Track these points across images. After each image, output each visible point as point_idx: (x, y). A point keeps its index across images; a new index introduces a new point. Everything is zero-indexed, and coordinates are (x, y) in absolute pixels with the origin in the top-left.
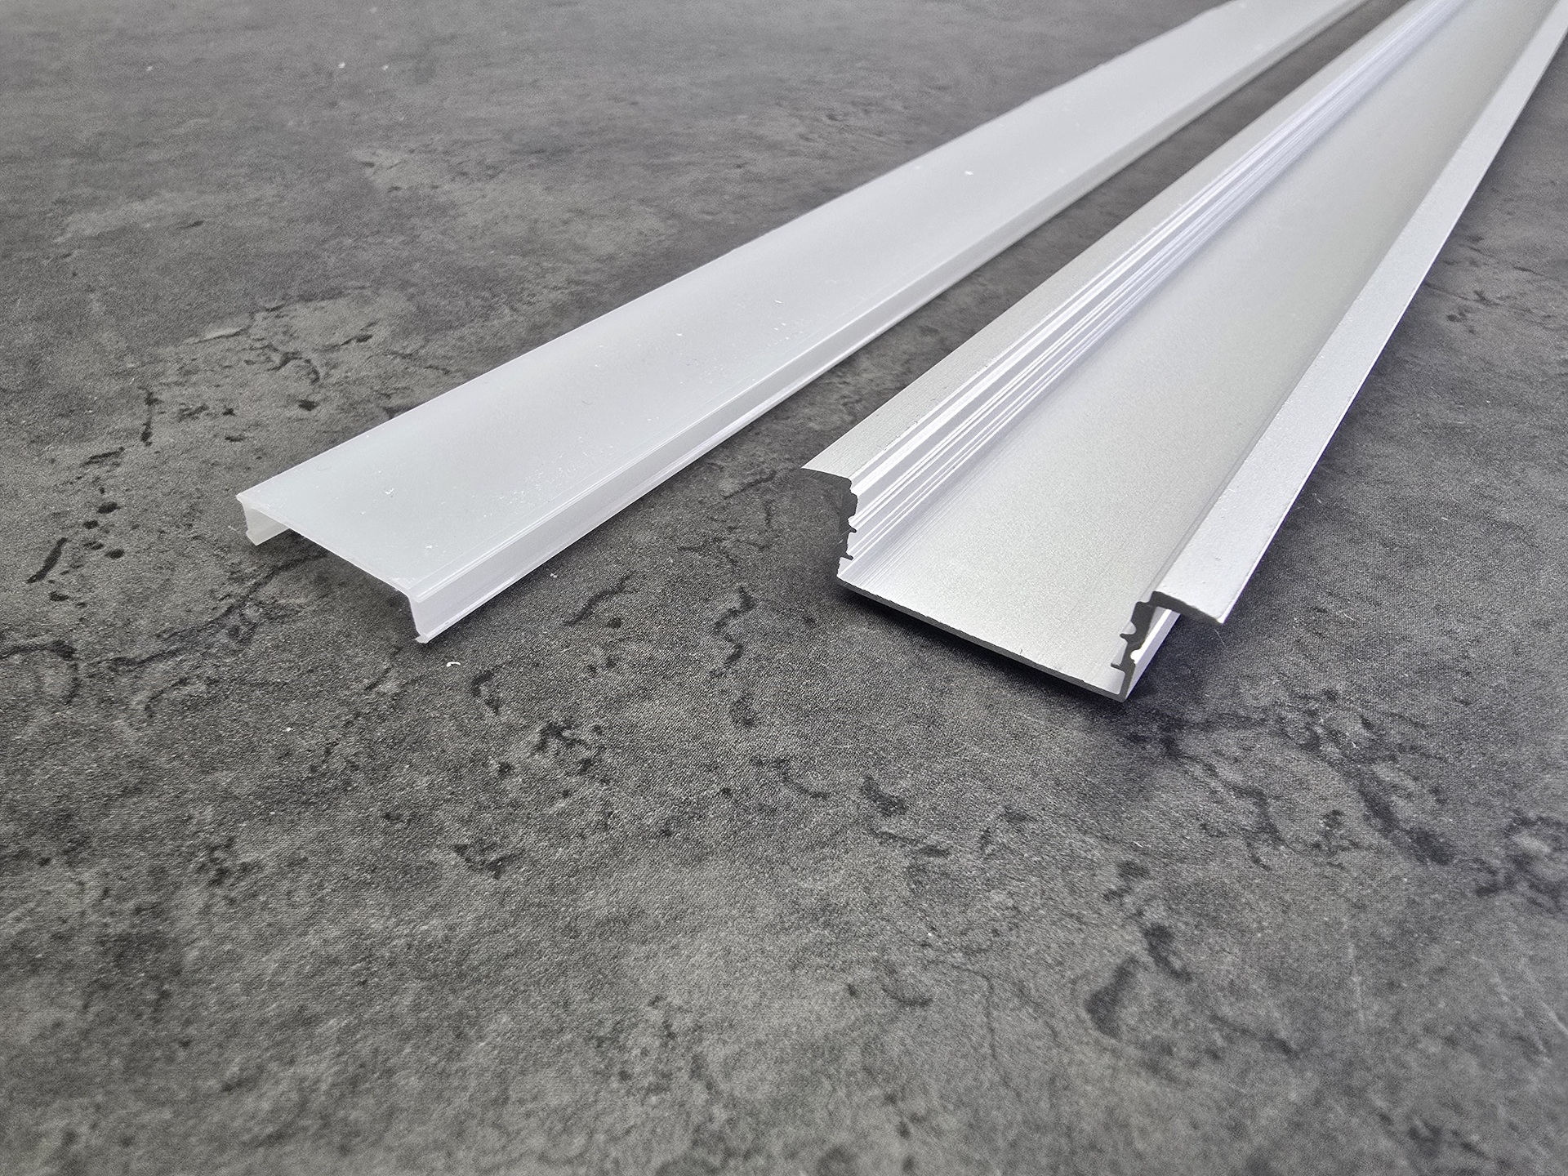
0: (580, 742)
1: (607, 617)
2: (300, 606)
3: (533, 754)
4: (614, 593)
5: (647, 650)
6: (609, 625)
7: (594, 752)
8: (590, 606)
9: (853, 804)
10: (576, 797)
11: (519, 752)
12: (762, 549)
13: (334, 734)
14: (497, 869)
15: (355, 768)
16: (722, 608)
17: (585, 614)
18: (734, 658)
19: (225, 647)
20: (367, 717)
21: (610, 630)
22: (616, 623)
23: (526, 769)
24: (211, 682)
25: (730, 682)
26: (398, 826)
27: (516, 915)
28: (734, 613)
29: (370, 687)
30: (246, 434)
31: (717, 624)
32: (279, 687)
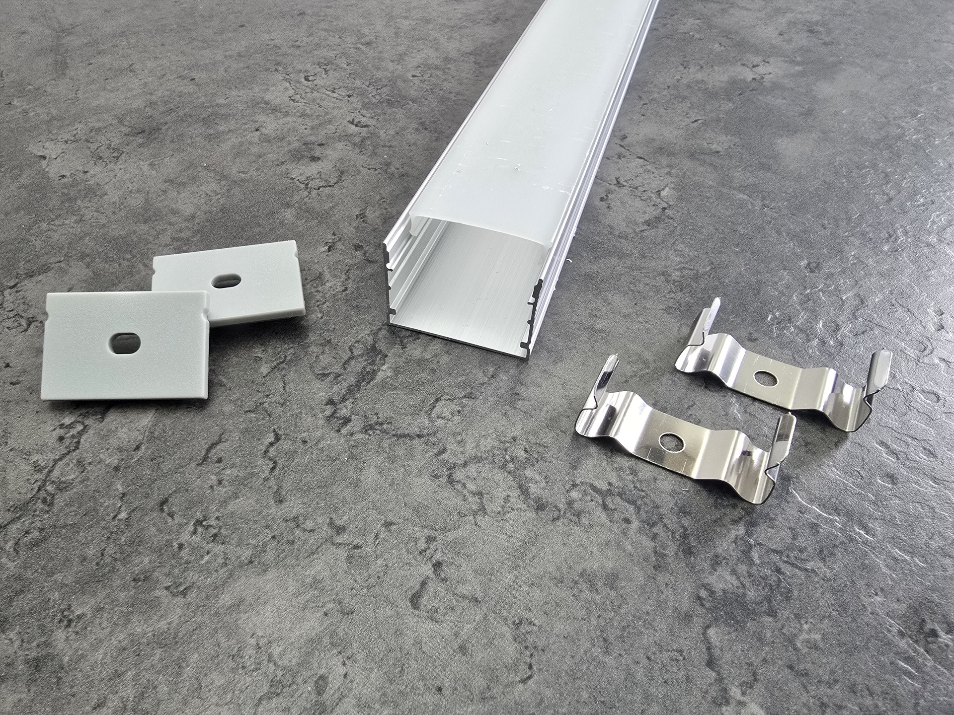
0: (211, 526)
1: (215, 458)
2: (72, 480)
3: (192, 537)
4: (217, 444)
5: (235, 472)
6: (217, 462)
7: (217, 530)
8: (207, 454)
9: (326, 531)
10: (212, 553)
11: (185, 537)
12: (282, 405)
13: (103, 545)
14: (184, 594)
15: (116, 560)
16: (267, 442)
17: (205, 458)
18: (273, 469)
19: (42, 510)
20: (116, 533)
21: (217, 465)
22: (220, 461)
23: (190, 544)
24: (41, 530)
25: (272, 482)
26: (140, 583)
27: (194, 612)
28: (271, 444)
29: (114, 518)
30: (21, 379)
31: (265, 451)
32: (73, 526)
